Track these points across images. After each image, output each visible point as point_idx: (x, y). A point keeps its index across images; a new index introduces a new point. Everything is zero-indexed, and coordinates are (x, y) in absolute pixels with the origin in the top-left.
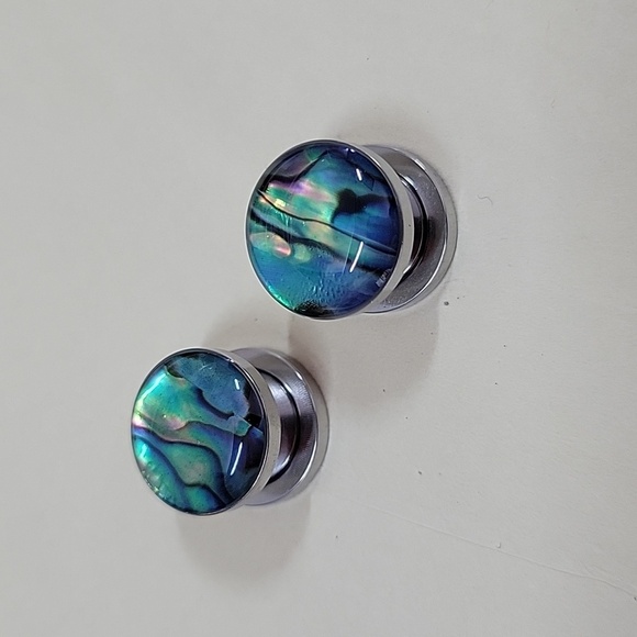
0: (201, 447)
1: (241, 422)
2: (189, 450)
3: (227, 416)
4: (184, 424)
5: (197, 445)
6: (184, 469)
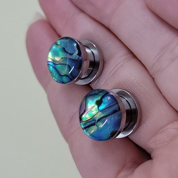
1: (76, 55)
2: (62, 65)
3: (72, 54)
4: (60, 58)
5: (64, 64)
6: (61, 71)
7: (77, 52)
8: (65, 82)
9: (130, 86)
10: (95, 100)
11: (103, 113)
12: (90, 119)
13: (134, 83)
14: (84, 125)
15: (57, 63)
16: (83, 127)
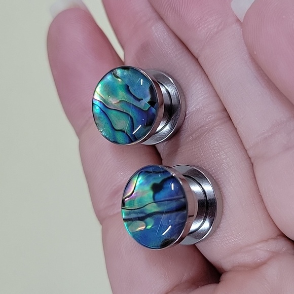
0: (125, 113)
1: (146, 103)
2: (119, 114)
3: (139, 100)
4: (118, 101)
5: (123, 112)
6: (116, 122)
7: (148, 98)
8: (119, 141)
9: (214, 168)
10: (152, 182)
11: (159, 206)
12: (138, 209)
13: (222, 164)
14: (127, 214)
15: (110, 106)
16: (124, 217)
